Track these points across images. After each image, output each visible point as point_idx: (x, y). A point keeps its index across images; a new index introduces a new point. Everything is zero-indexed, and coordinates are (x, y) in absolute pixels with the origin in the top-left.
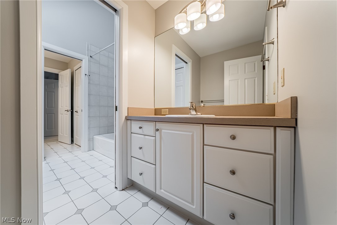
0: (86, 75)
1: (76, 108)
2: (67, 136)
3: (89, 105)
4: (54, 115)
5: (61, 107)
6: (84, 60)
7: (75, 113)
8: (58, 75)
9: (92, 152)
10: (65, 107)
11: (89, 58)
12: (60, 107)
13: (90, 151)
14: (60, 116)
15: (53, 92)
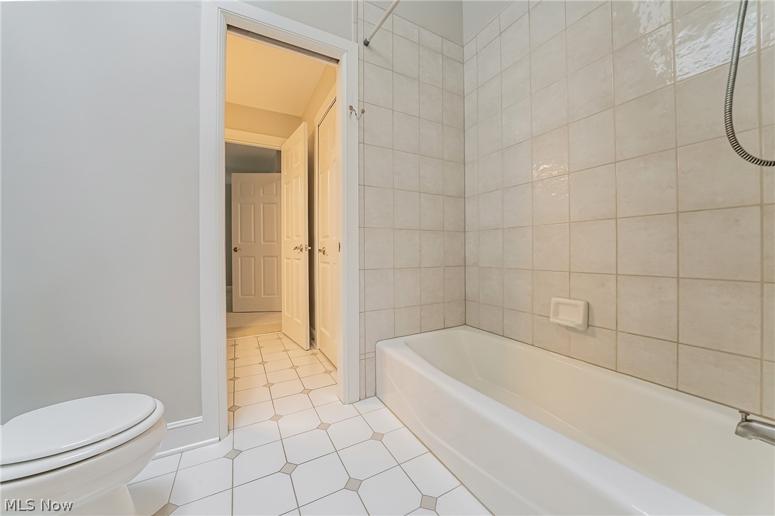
0: (351, 108)
1: (321, 240)
2: (300, 322)
3: (362, 227)
4: (275, 259)
5: (287, 237)
6: (343, 59)
7: (318, 256)
8: (279, 152)
9: (372, 404)
10: (295, 238)
11: (361, 52)
12: (284, 239)
13: (366, 397)
14: (284, 261)
15: (274, 203)
